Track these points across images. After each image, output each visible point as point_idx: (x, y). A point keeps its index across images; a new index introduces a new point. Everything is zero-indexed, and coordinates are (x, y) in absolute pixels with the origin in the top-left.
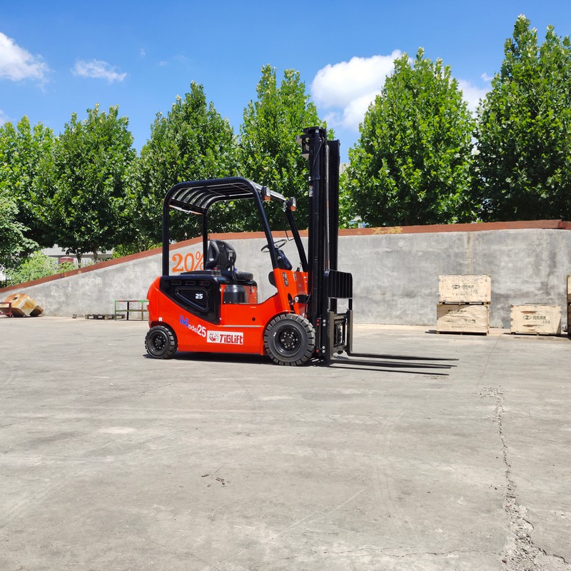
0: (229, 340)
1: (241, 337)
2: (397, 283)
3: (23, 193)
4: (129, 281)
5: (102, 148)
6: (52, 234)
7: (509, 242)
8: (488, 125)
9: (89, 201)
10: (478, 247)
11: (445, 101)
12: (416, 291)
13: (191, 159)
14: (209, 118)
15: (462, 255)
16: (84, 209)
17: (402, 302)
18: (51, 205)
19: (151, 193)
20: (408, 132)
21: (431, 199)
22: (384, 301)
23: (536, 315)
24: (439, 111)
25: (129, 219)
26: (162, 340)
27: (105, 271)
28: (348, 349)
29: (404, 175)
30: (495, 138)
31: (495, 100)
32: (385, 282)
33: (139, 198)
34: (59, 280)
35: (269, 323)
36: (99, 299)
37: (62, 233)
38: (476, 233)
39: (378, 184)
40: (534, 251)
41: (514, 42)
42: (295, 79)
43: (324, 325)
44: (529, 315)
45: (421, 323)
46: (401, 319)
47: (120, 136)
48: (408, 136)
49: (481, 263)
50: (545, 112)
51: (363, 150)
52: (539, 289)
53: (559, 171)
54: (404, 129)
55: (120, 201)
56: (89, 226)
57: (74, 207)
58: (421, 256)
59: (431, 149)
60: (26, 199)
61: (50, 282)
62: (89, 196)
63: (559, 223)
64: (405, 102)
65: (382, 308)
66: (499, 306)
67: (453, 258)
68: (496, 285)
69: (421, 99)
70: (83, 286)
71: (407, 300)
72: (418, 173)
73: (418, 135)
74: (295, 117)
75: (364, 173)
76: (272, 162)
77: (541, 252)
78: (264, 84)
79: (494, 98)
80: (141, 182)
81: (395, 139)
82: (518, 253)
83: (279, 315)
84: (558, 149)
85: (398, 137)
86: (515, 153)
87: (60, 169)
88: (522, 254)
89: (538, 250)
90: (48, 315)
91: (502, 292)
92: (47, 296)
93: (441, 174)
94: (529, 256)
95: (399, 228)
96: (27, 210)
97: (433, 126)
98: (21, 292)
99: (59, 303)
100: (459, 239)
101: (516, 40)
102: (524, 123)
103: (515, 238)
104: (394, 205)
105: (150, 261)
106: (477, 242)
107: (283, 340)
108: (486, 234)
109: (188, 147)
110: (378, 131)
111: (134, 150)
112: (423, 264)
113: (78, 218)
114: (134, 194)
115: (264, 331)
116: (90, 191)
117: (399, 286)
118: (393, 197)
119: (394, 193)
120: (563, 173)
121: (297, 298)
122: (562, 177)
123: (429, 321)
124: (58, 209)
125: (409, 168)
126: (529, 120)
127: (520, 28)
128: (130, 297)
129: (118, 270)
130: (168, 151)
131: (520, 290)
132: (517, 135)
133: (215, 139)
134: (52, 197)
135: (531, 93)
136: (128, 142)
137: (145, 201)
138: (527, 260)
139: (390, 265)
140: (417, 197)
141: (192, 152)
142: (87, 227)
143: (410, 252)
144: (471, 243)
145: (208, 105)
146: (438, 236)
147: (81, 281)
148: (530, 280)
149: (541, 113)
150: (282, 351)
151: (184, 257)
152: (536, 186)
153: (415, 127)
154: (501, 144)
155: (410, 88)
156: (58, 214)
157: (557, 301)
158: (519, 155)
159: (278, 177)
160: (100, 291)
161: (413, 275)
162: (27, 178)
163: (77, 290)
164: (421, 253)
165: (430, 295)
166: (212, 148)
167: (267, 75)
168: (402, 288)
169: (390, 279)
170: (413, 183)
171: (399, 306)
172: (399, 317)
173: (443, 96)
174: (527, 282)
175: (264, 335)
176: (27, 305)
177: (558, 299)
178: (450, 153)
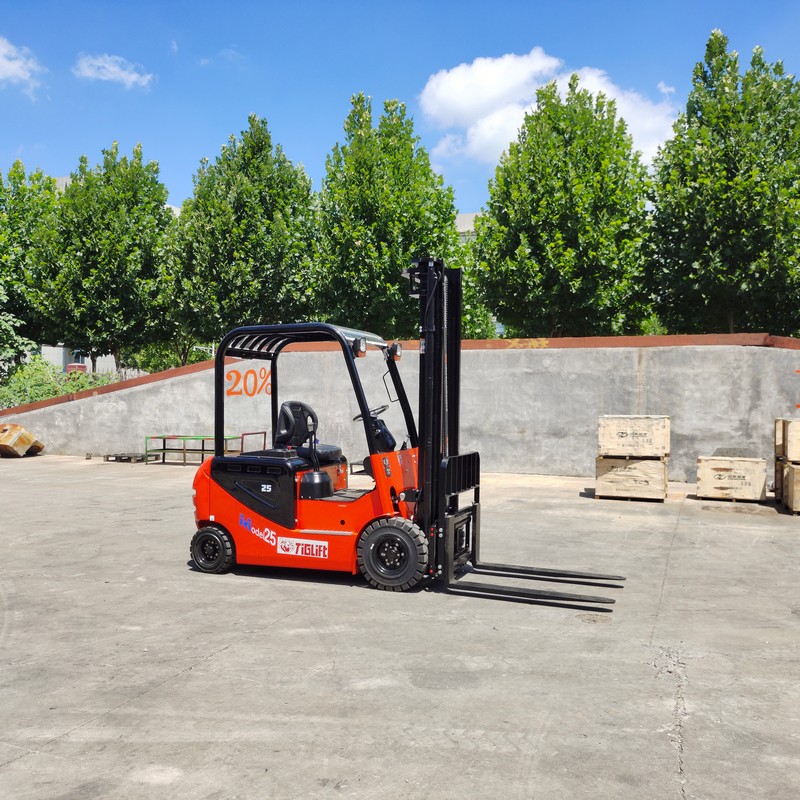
0: (308, 551)
1: (325, 548)
2: (541, 416)
3: (14, 271)
4: (165, 407)
5: (123, 208)
6: (56, 330)
7: (696, 363)
8: (669, 187)
9: (107, 286)
10: (652, 370)
11: (610, 151)
12: (567, 429)
13: (250, 226)
14: (275, 167)
15: (632, 380)
16: (100, 296)
17: (548, 443)
18: (53, 290)
19: (196, 274)
20: (557, 195)
21: (589, 290)
22: (522, 441)
23: (732, 473)
24: (600, 165)
25: (164, 308)
26: (214, 546)
27: (132, 393)
28: (473, 557)
29: (550, 257)
30: (678, 205)
31: (677, 151)
32: (525, 415)
33: (178, 281)
34: (66, 404)
35: (364, 529)
36: (122, 431)
37: (70, 329)
38: (651, 349)
39: (514, 268)
40: (731, 376)
41: (706, 68)
42: (399, 114)
43: (441, 535)
44: (722, 473)
45: (574, 473)
46: (547, 468)
47: (149, 190)
48: (557, 201)
49: (657, 391)
50: (747, 171)
51: (494, 221)
52: (737, 429)
53: (766, 253)
54: (551, 191)
55: (151, 285)
56: (107, 320)
57: (86, 292)
58: (574, 380)
59: (589, 220)
60: (18, 280)
61: (52, 407)
62: (107, 277)
63: (765, 339)
64: (552, 152)
65: (519, 452)
66: (681, 452)
67: (618, 384)
68: (678, 422)
69: (576, 147)
70: (100, 412)
71: (554, 440)
72: (570, 254)
73: (571, 199)
74: (399, 169)
75: (495, 253)
76: (366, 234)
77: (739, 378)
78: (355, 121)
79: (677, 147)
80: (181, 258)
81: (538, 206)
82: (708, 379)
83: (378, 519)
84: (765, 223)
85: (543, 203)
86: (705, 228)
87: (65, 240)
88: (714, 381)
89: (736, 375)
90: (50, 453)
91: (685, 432)
92: (50, 426)
93: (603, 254)
94: (723, 383)
95: (544, 341)
96: (19, 295)
97: (592, 186)
98: (13, 419)
99: (67, 436)
100: (627, 358)
101: (709, 64)
102: (717, 186)
103: (704, 357)
104: (537, 298)
105: (195, 379)
106: (651, 362)
107: (383, 554)
108: (664, 351)
109: (246, 209)
110: (515, 194)
111: (170, 210)
112: (577, 391)
113: (92, 308)
114: (170, 275)
115: (357, 541)
116: (107, 271)
117: (544, 421)
118: (536, 286)
119: (537, 280)
120: (771, 256)
121: (403, 494)
122: (770, 263)
123: (585, 470)
124: (63, 296)
125: (557, 246)
126: (724, 182)
127: (715, 49)
128: (167, 430)
129: (150, 392)
130: (218, 215)
131: (711, 430)
132: (708, 203)
133: (285, 197)
134: (53, 278)
135: (728, 144)
136: (161, 198)
137: (186, 284)
138: (721, 388)
139: (531, 392)
140: (569, 287)
141: (252, 217)
142: (104, 321)
143: (559, 374)
144: (644, 364)
145: (274, 149)
146: (597, 353)
147: (98, 406)
148: (724, 417)
149: (742, 172)
150: (383, 570)
151: (243, 375)
152: (733, 273)
153: (566, 189)
154: (686, 214)
155: (561, 132)
156: (64, 304)
157: (761, 446)
158: (711, 230)
159: (376, 254)
160: (125, 420)
161: (563, 407)
162: (19, 250)
163: (91, 418)
164: (574, 376)
165: (586, 434)
166: (281, 211)
167: (359, 108)
168: (547, 424)
169: (531, 411)
170: (564, 267)
171: (543, 448)
172: (543, 464)
173: (607, 145)
174: (720, 419)
175: (357, 546)
176: (22, 440)
177: (763, 444)
178: (615, 224)
